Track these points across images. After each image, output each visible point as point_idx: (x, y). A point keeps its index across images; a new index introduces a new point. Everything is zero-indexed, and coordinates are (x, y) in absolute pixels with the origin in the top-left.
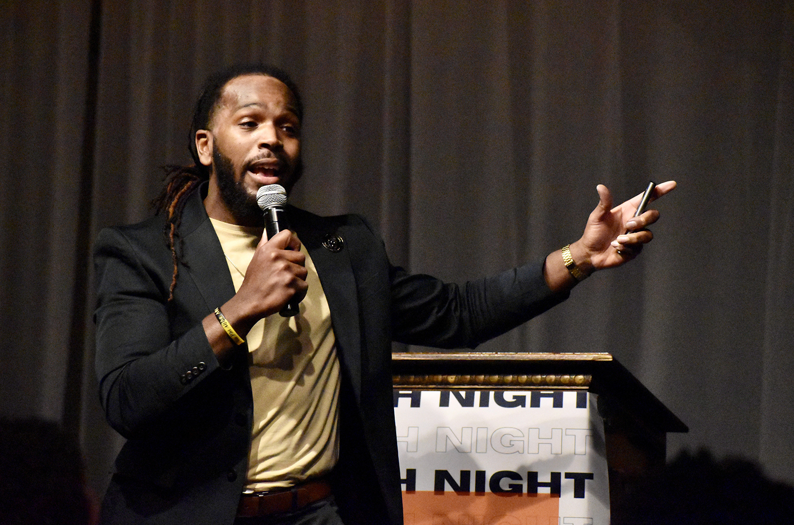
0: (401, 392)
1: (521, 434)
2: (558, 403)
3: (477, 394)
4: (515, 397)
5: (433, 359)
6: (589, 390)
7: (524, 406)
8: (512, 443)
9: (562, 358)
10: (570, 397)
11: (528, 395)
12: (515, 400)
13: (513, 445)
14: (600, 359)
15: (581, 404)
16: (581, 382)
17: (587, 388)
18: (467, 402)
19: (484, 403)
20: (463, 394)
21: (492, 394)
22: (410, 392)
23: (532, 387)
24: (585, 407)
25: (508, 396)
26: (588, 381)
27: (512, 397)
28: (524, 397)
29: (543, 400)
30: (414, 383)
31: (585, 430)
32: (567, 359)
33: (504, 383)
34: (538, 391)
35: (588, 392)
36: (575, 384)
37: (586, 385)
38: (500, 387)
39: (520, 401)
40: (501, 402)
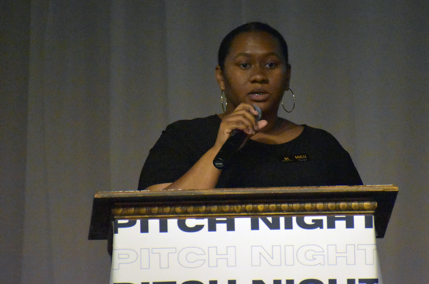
0: (217, 219)
1: (321, 250)
2: (350, 225)
3: (282, 220)
4: (313, 221)
5: (250, 193)
6: (374, 214)
7: (322, 227)
8: (315, 257)
9: (357, 190)
10: (359, 220)
11: (324, 218)
12: (314, 223)
13: (316, 259)
14: (389, 189)
15: (368, 225)
16: (368, 208)
17: (373, 212)
18: (274, 226)
19: (289, 226)
20: (270, 219)
21: (294, 219)
22: (225, 219)
23: (327, 212)
24: (372, 227)
25: (308, 220)
26: (375, 206)
27: (311, 221)
28: (321, 221)
29: (337, 223)
30: (229, 212)
31: (373, 246)
32: (362, 190)
33: (304, 210)
34: (332, 215)
35: (373, 215)
36: (363, 209)
37: (372, 210)
38: (302, 213)
39: (318, 224)
40: (303, 225)
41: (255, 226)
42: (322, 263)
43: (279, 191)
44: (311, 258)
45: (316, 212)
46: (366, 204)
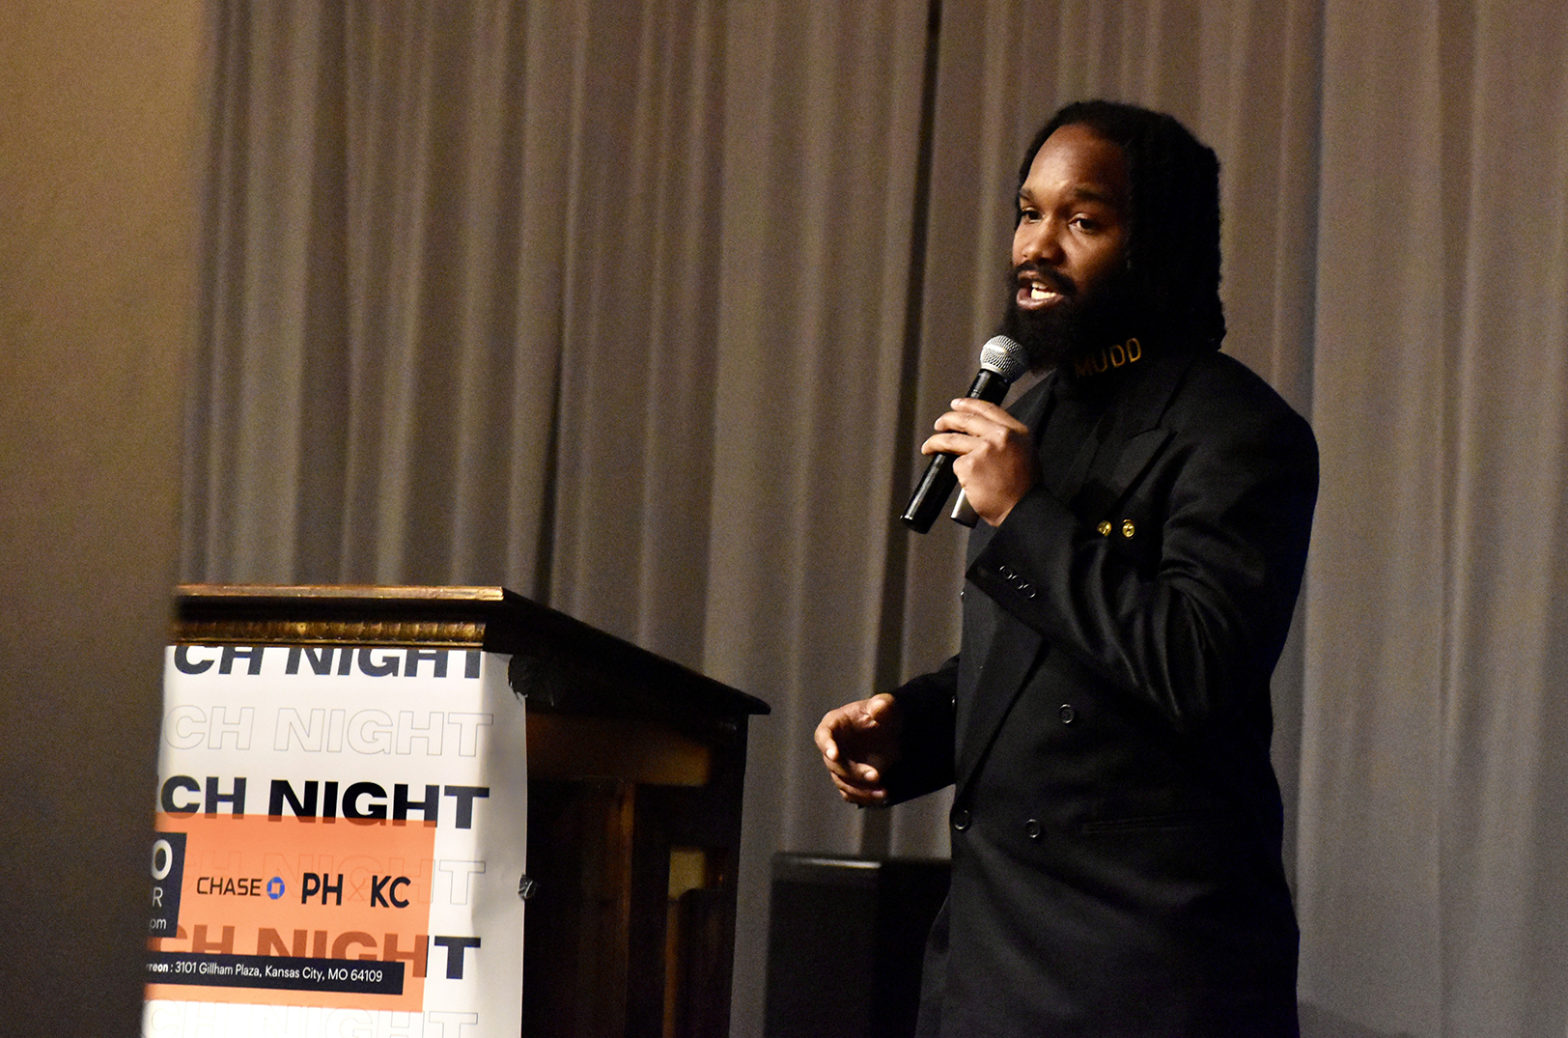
0: (235, 649)
1: (387, 721)
2: (441, 671)
3: (336, 655)
4: (385, 659)
6: (483, 649)
7: (396, 673)
8: (376, 735)
10: (457, 661)
11: (402, 655)
12: (385, 664)
13: (377, 740)
15: (472, 671)
16: (472, 635)
17: (481, 644)
18: (321, 668)
19: (345, 668)
20: (318, 652)
21: (355, 653)
22: (248, 649)
23: (407, 643)
24: (478, 677)
25: (377, 657)
26: (480, 633)
27: (381, 659)
28: (397, 660)
29: (421, 664)
30: (256, 634)
31: (475, 716)
33: (371, 636)
34: (415, 649)
35: (482, 651)
36: (463, 638)
37: (480, 642)
38: (367, 643)
39: (391, 666)
40: (368, 668)
41: (292, 667)
42: (387, 751)
43: (310, 593)
44: (371, 740)
45: (386, 641)
46: (470, 629)
